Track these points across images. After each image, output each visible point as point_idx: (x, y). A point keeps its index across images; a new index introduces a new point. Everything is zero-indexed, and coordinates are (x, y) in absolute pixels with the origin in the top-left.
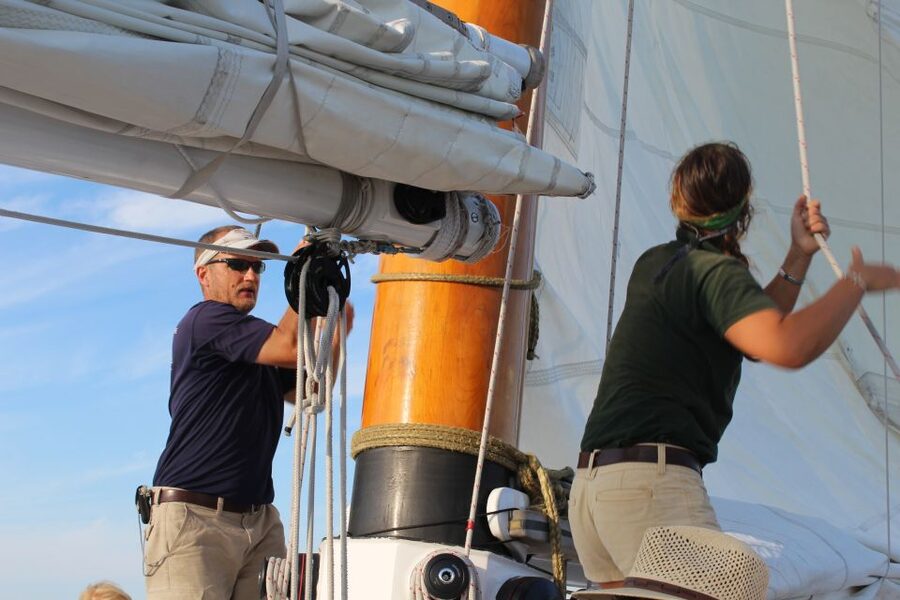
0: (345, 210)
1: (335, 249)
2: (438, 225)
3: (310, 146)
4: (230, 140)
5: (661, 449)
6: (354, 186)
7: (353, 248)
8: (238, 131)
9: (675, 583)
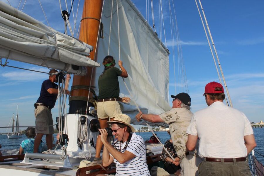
0: (65, 68)
1: (63, 74)
2: (78, 71)
3: (60, 59)
4: (48, 58)
5: (115, 98)
6: (66, 65)
7: (66, 74)
8: (50, 57)
9: (120, 120)
